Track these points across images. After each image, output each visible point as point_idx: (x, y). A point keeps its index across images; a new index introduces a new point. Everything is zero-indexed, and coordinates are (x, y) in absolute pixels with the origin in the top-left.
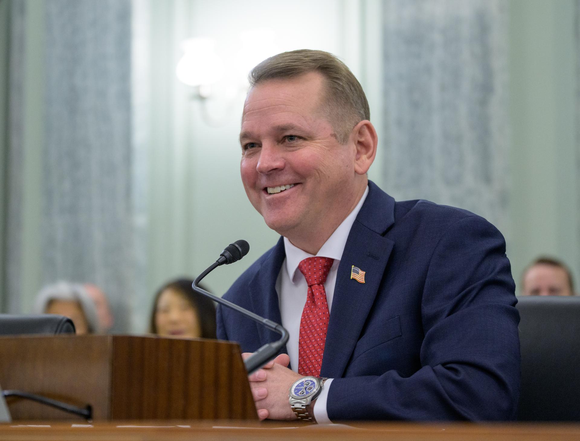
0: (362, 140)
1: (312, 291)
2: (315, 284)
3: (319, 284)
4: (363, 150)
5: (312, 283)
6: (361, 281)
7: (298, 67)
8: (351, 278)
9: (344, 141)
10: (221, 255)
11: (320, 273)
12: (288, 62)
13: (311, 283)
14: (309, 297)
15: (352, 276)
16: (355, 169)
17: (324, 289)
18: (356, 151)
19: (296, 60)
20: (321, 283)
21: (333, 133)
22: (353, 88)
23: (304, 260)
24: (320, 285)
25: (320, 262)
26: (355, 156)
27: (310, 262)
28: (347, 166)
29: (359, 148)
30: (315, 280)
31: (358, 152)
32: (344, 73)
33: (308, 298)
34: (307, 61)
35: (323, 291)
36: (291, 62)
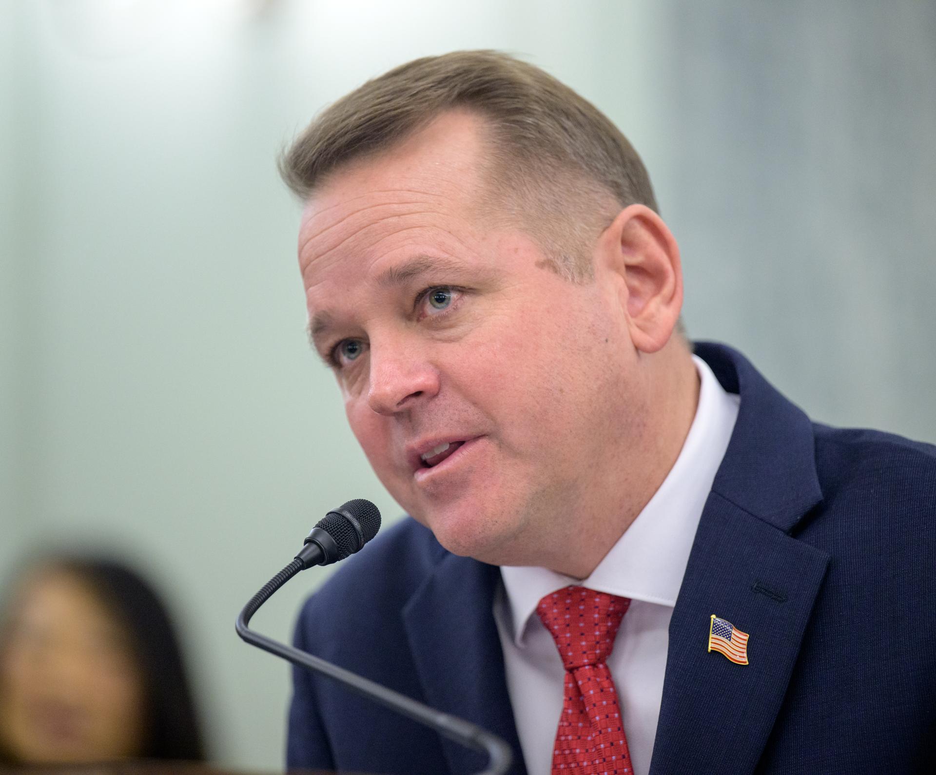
0: (636, 259)
1: (575, 682)
2: (584, 665)
3: (594, 665)
4: (647, 287)
5: (575, 664)
6: (738, 658)
7: (399, 111)
8: (710, 649)
9: (581, 274)
10: (307, 541)
11: (597, 633)
12: (370, 105)
13: (571, 663)
14: (570, 699)
15: (710, 645)
16: (633, 341)
17: (609, 676)
18: (626, 292)
19: (392, 94)
20: (599, 659)
21: (542, 258)
22: (568, 124)
23: (551, 596)
24: (597, 667)
25: (597, 605)
26: (626, 306)
27: (568, 601)
28: (607, 341)
29: (636, 282)
30: (585, 653)
31: (634, 293)
32: (535, 90)
33: (566, 700)
34: (422, 87)
35: (606, 684)
36: (380, 104)
